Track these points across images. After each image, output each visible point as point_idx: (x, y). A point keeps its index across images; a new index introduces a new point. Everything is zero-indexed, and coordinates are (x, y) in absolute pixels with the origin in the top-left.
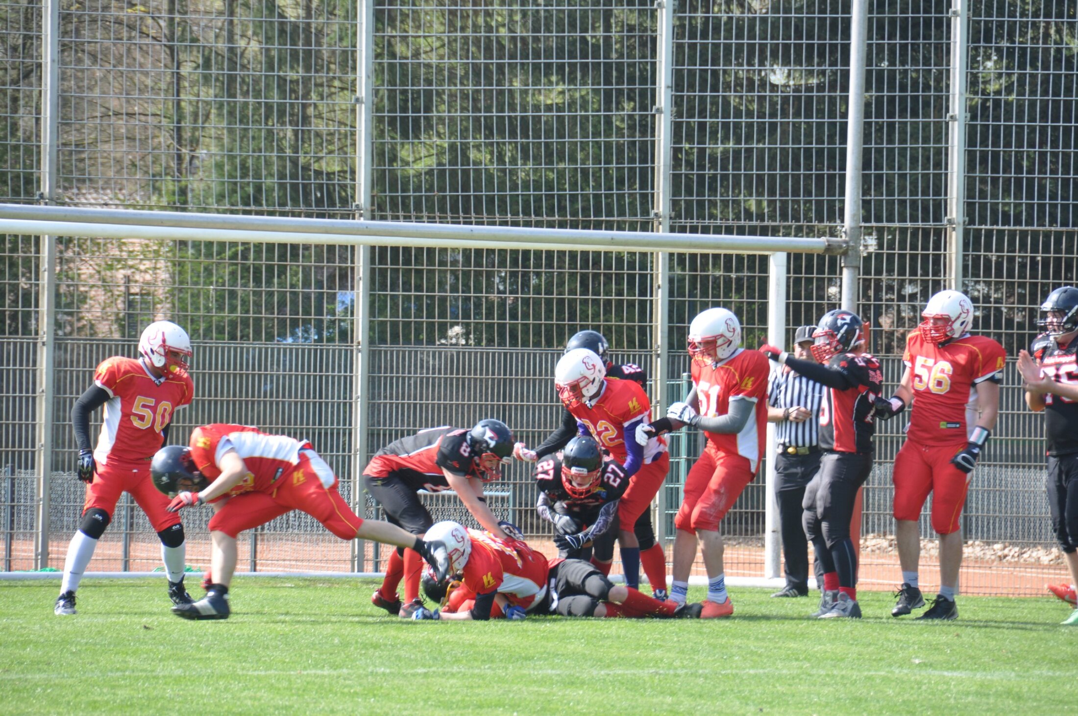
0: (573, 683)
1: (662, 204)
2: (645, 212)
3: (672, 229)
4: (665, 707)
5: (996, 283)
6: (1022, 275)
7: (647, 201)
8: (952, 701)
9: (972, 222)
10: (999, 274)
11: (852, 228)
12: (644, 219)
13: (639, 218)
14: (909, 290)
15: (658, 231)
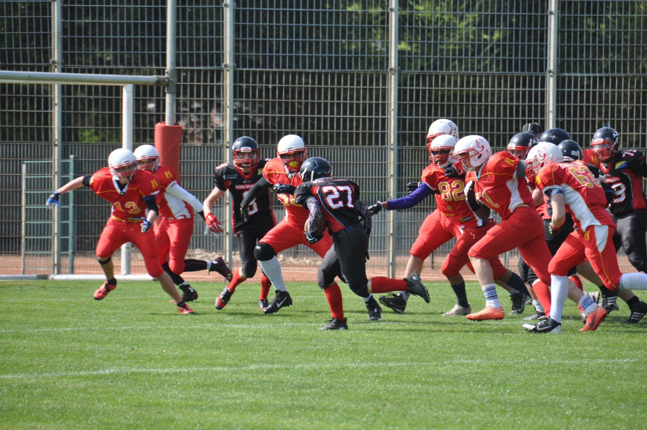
0: (18, 337)
1: (56, 56)
2: (46, 60)
3: (63, 71)
4: (77, 349)
5: (246, 102)
6: (260, 97)
7: (47, 54)
8: (240, 341)
9: (238, 66)
10: (247, 96)
11: (171, 70)
12: (46, 64)
13: (43, 64)
14: (195, 105)
15: (54, 71)
